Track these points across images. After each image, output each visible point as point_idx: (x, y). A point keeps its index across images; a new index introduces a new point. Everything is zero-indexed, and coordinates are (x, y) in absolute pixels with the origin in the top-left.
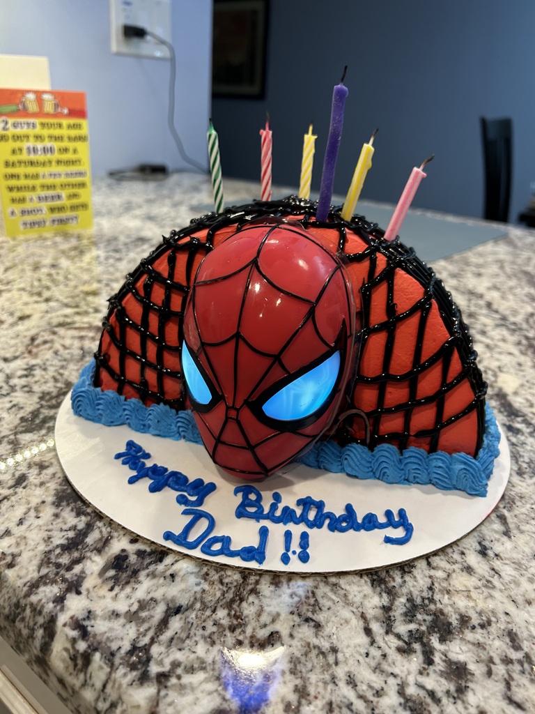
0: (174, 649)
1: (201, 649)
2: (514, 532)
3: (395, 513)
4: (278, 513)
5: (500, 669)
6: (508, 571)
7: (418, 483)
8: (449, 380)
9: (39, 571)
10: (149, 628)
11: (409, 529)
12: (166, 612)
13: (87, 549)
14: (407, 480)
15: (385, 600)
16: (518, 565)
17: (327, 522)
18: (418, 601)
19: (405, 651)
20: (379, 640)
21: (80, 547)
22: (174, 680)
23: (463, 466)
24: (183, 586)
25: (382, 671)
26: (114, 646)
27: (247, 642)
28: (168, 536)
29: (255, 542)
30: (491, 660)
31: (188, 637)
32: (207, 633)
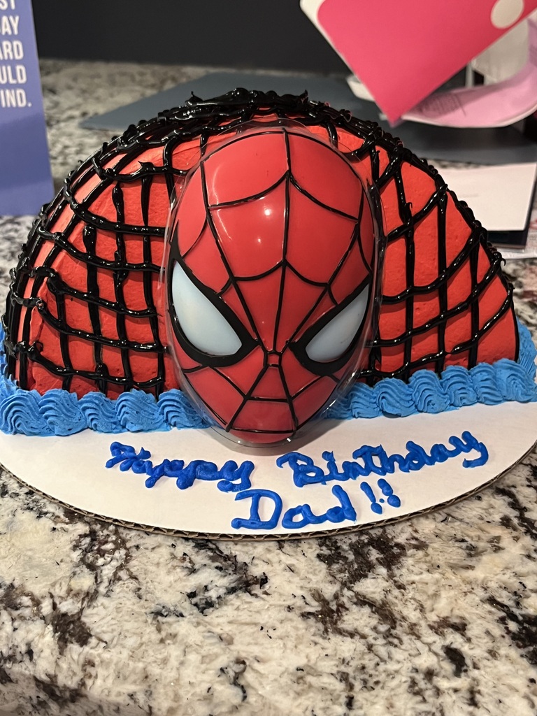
3: (460, 437)
7: (465, 405)
8: (479, 280)
11: (482, 449)
14: (452, 405)
17: (396, 464)
23: (510, 372)
28: (238, 523)
29: (336, 502)
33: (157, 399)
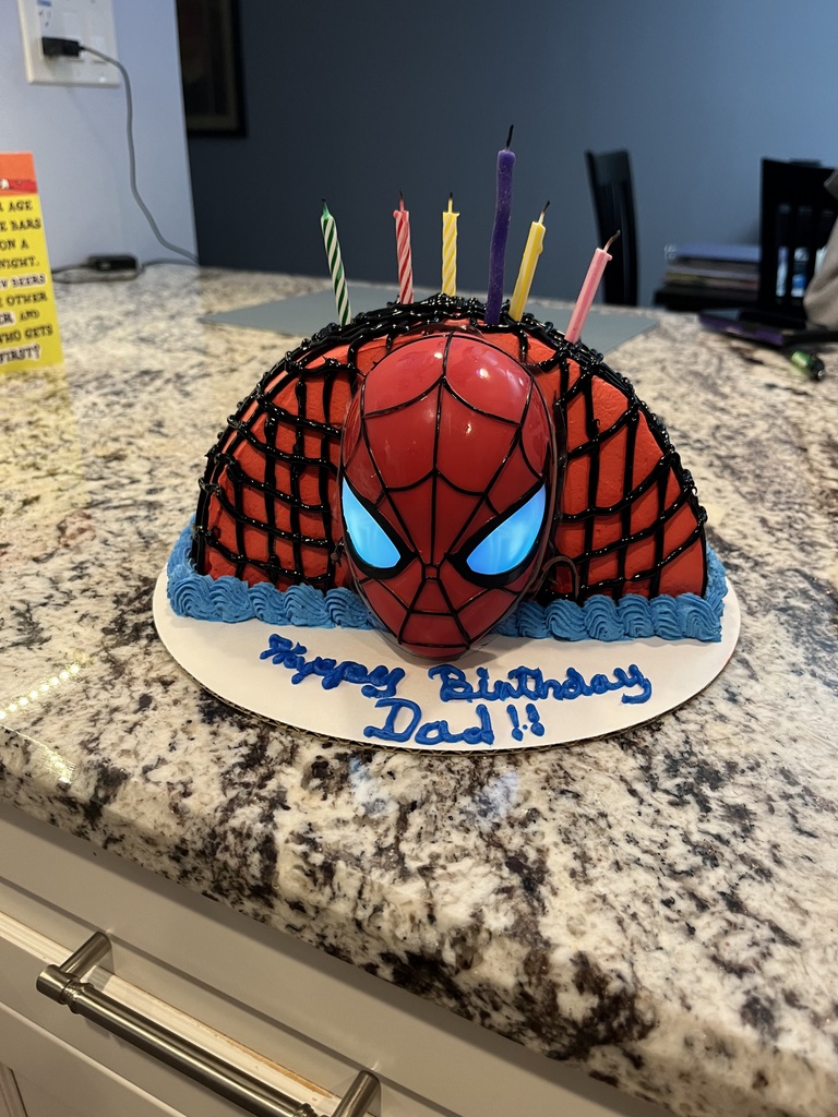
0: (425, 843)
1: (457, 838)
2: (760, 674)
3: (626, 670)
4: (491, 689)
5: (781, 805)
6: (764, 714)
7: (640, 636)
8: (667, 507)
9: (225, 794)
10: (388, 829)
11: (646, 685)
12: (400, 810)
13: (273, 763)
14: (627, 635)
15: (641, 761)
16: (774, 706)
17: (551, 691)
18: (677, 756)
19: (678, 803)
20: (648, 798)
21: (263, 762)
22: (439, 871)
23: (693, 608)
24: (408, 781)
25: (661, 826)
26: (356, 852)
27: (504, 823)
28: (370, 732)
29: (477, 723)
30: (770, 798)
31: (436, 829)
32: (457, 822)
33: (325, 595)
